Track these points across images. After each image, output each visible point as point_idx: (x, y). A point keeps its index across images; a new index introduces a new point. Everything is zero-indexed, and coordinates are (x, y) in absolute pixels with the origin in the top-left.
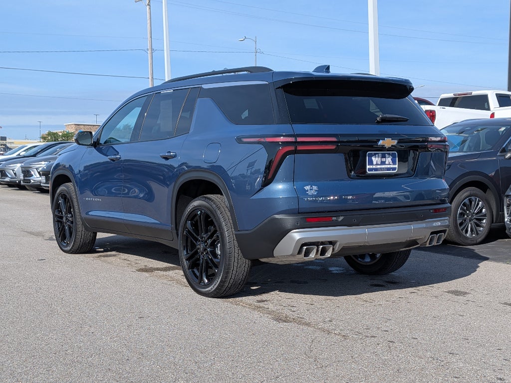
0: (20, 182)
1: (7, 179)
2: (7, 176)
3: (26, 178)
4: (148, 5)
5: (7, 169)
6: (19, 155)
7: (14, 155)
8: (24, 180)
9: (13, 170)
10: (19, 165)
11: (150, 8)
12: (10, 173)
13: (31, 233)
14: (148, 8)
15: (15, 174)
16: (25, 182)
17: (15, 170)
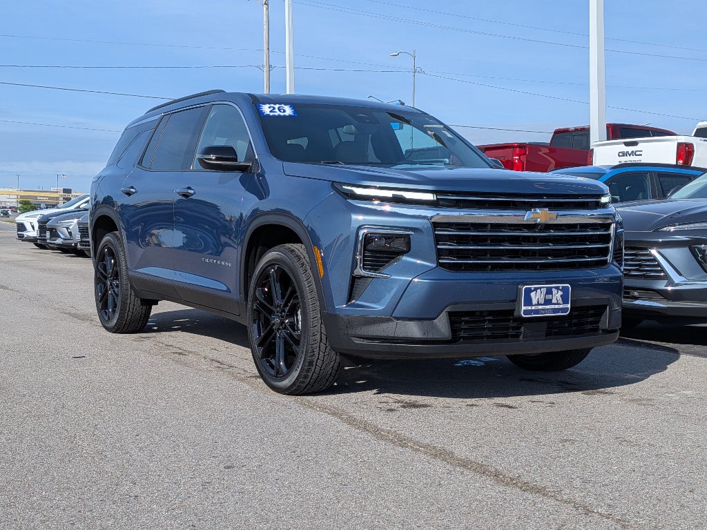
0: (76, 244)
1: (59, 241)
2: (59, 236)
3: (84, 239)
4: (265, 4)
5: (59, 226)
6: (79, 207)
7: (72, 208)
8: (81, 242)
9: (68, 228)
10: (76, 221)
11: (267, 9)
12: (63, 233)
13: (75, 316)
14: (265, 9)
15: (70, 233)
16: (83, 245)
17: (70, 228)
